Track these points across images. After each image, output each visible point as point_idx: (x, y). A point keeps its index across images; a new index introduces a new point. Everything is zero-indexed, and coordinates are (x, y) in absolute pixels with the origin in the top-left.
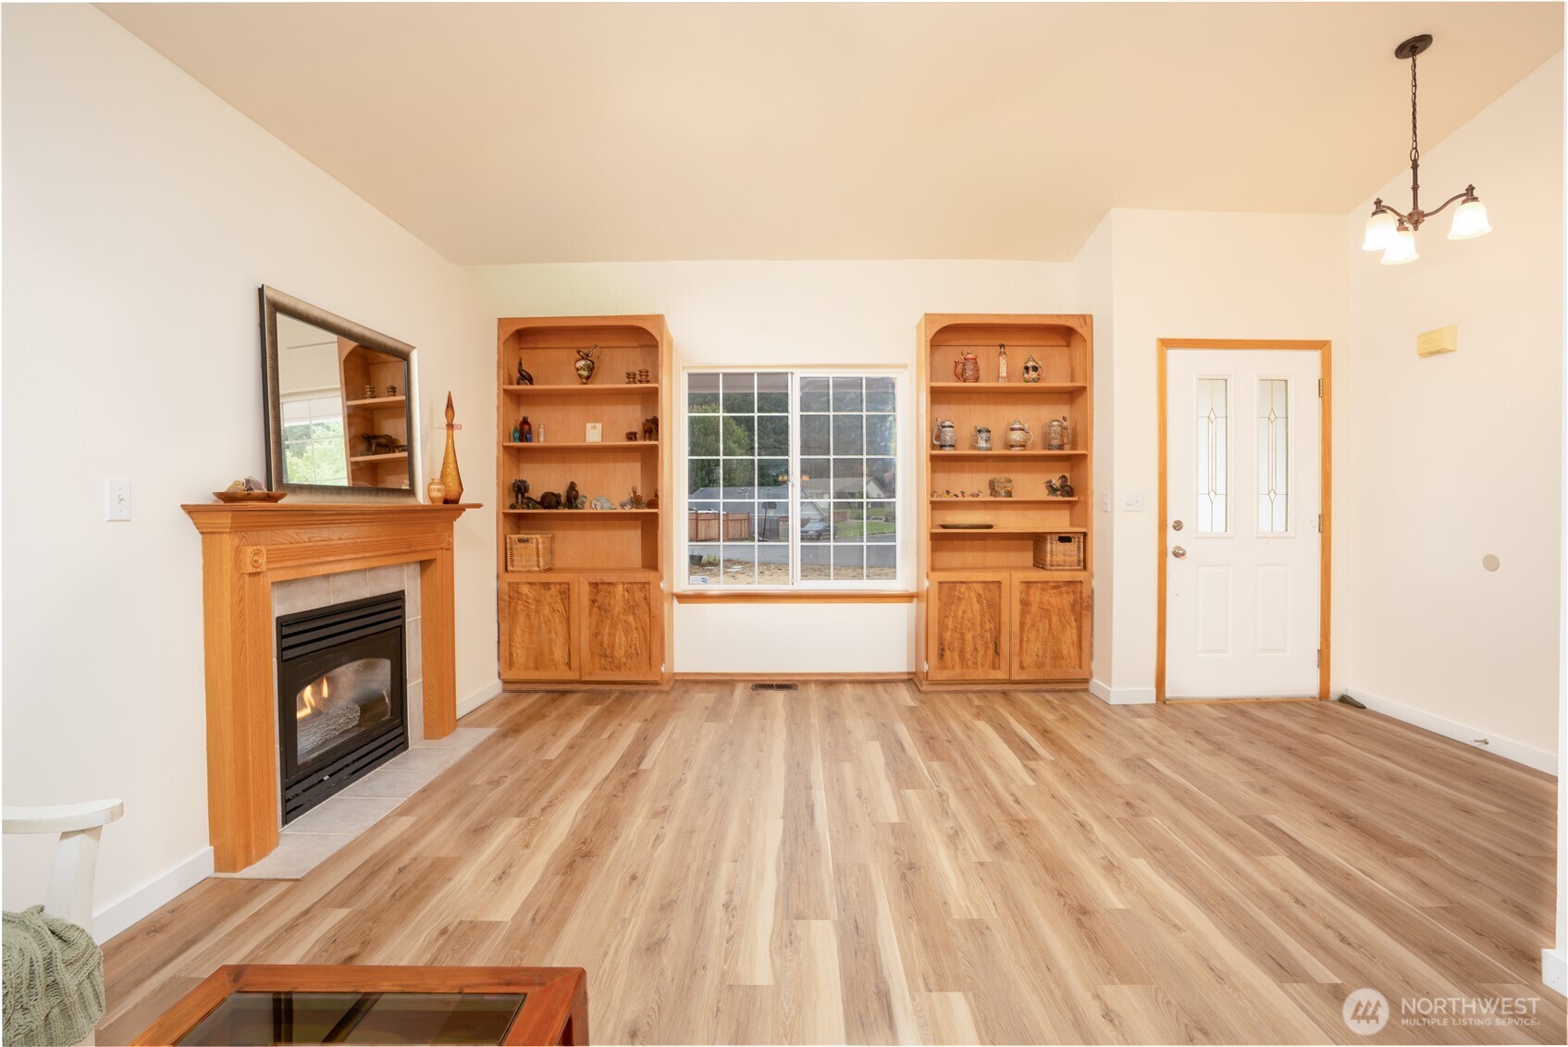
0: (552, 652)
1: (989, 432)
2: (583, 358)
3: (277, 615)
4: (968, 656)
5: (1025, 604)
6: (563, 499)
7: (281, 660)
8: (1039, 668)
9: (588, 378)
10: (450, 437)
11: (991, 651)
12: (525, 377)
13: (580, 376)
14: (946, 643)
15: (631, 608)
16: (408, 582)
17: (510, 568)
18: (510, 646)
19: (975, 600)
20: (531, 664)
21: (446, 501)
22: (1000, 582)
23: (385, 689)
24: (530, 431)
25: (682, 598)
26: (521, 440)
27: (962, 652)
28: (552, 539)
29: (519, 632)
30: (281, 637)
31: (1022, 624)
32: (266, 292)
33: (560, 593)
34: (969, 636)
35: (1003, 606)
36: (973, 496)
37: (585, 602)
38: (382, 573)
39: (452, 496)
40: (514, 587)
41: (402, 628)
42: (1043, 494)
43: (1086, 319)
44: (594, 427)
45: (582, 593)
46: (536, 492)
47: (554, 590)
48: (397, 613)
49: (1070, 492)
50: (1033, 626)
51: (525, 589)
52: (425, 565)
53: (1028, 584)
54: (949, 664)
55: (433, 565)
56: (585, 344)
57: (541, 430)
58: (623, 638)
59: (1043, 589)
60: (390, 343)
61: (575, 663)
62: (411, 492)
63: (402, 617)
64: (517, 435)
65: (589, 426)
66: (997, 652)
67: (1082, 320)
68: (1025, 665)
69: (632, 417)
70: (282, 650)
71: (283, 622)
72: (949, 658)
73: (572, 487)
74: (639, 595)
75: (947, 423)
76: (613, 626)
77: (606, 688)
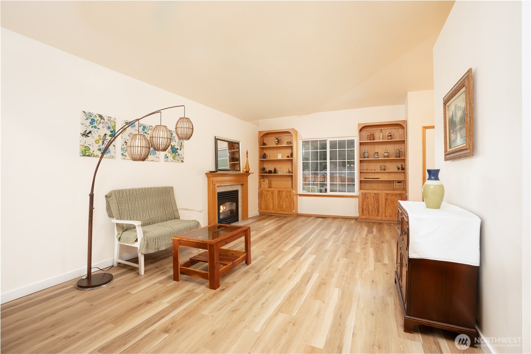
0: (269, 206)
1: (378, 153)
2: (276, 139)
3: (217, 192)
4: (370, 212)
5: (386, 199)
6: (273, 172)
7: (218, 200)
8: (391, 217)
9: (278, 144)
10: (247, 159)
11: (377, 212)
12: (264, 144)
13: (276, 143)
14: (364, 209)
15: (287, 197)
16: (239, 188)
17: (261, 187)
18: (261, 204)
19: (372, 198)
20: (265, 209)
21: (246, 172)
22: (379, 193)
23: (235, 209)
24: (266, 156)
25: (300, 195)
26: (264, 158)
27: (369, 211)
28: (271, 181)
29: (263, 201)
30: (218, 196)
31: (386, 205)
32: (216, 137)
33: (272, 193)
34: (370, 207)
35: (380, 200)
36: (374, 170)
37: (277, 195)
38: (234, 186)
39: (248, 171)
40: (262, 191)
41: (238, 197)
42: (396, 170)
43: (405, 122)
44: (280, 155)
45: (276, 193)
46: (267, 170)
47: (270, 192)
48: (237, 194)
49: (403, 169)
50: (389, 205)
51: (264, 192)
52: (242, 185)
53: (387, 194)
54: (365, 214)
55: (244, 185)
56: (277, 136)
57: (268, 156)
58: (285, 204)
59: (392, 196)
60: (236, 142)
61: (274, 209)
62: (240, 170)
63: (238, 195)
64: (263, 157)
65: (279, 154)
66: (378, 212)
67: (403, 122)
68: (387, 216)
69: (288, 152)
70: (218, 198)
71: (218, 193)
72: (365, 213)
73: (275, 169)
74: (289, 194)
75: (366, 151)
76: (283, 201)
77: (282, 215)
